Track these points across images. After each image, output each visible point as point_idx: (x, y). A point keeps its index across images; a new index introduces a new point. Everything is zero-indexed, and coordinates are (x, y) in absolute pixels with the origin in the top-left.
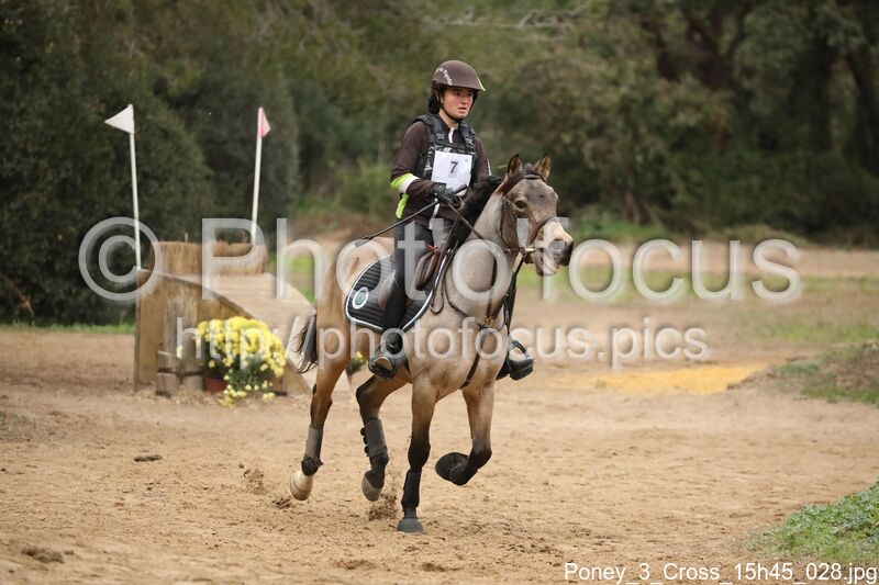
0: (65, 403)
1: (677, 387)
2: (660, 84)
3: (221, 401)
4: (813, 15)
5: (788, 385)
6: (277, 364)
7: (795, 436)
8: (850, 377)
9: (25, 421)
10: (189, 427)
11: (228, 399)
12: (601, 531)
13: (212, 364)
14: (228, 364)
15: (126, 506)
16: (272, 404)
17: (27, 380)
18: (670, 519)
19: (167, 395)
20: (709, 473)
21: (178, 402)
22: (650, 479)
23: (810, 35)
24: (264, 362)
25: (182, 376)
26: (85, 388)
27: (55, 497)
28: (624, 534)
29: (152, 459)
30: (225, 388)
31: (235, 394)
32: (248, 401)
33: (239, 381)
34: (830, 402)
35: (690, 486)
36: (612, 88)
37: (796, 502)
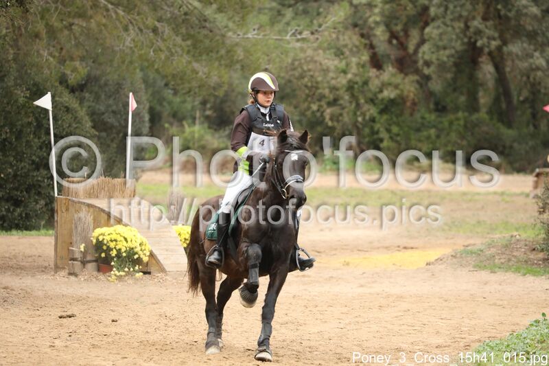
2: (373, 72)
3: (110, 278)
4: (467, 27)
5: (464, 262)
6: (145, 254)
7: (472, 295)
8: (504, 256)
11: (114, 277)
13: (103, 255)
14: (113, 255)
15: (56, 347)
16: (142, 279)
18: (398, 350)
19: (76, 275)
20: (420, 319)
21: (82, 279)
22: (384, 324)
23: (466, 40)
24: (136, 253)
25: (84, 263)
26: (23, 271)
27: (11, 342)
29: (70, 317)
30: (111, 270)
31: (118, 274)
32: (127, 278)
33: (120, 265)
34: (491, 272)
35: (409, 328)
36: (342, 74)
37: (477, 338)
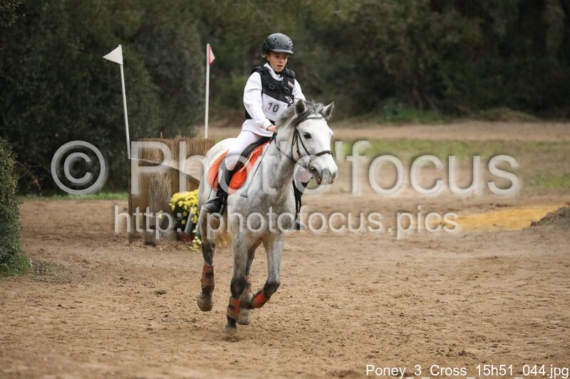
0: (84, 252)
1: (494, 225)
2: (434, 16)
3: (191, 247)
9: (62, 268)
10: (174, 268)
11: (196, 246)
12: (492, 337)
13: (183, 222)
14: (195, 222)
15: (154, 330)
17: (52, 237)
18: (534, 325)
19: (154, 245)
20: (547, 289)
21: (161, 249)
22: (509, 295)
26: (93, 241)
27: (102, 325)
28: (508, 338)
29: (161, 294)
30: (193, 238)
35: (537, 299)
